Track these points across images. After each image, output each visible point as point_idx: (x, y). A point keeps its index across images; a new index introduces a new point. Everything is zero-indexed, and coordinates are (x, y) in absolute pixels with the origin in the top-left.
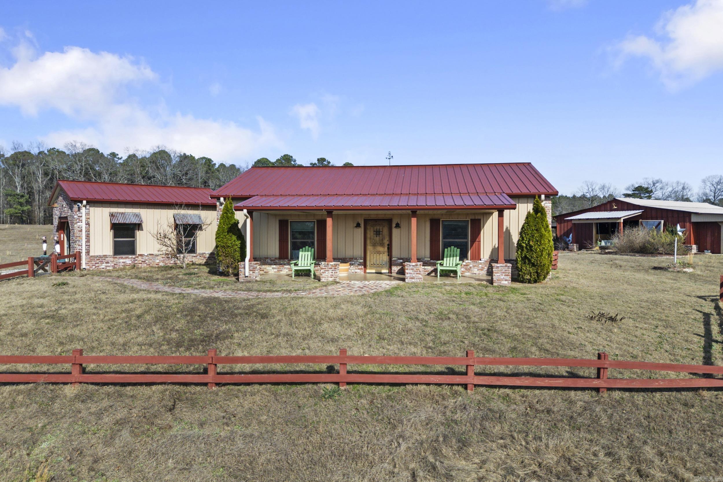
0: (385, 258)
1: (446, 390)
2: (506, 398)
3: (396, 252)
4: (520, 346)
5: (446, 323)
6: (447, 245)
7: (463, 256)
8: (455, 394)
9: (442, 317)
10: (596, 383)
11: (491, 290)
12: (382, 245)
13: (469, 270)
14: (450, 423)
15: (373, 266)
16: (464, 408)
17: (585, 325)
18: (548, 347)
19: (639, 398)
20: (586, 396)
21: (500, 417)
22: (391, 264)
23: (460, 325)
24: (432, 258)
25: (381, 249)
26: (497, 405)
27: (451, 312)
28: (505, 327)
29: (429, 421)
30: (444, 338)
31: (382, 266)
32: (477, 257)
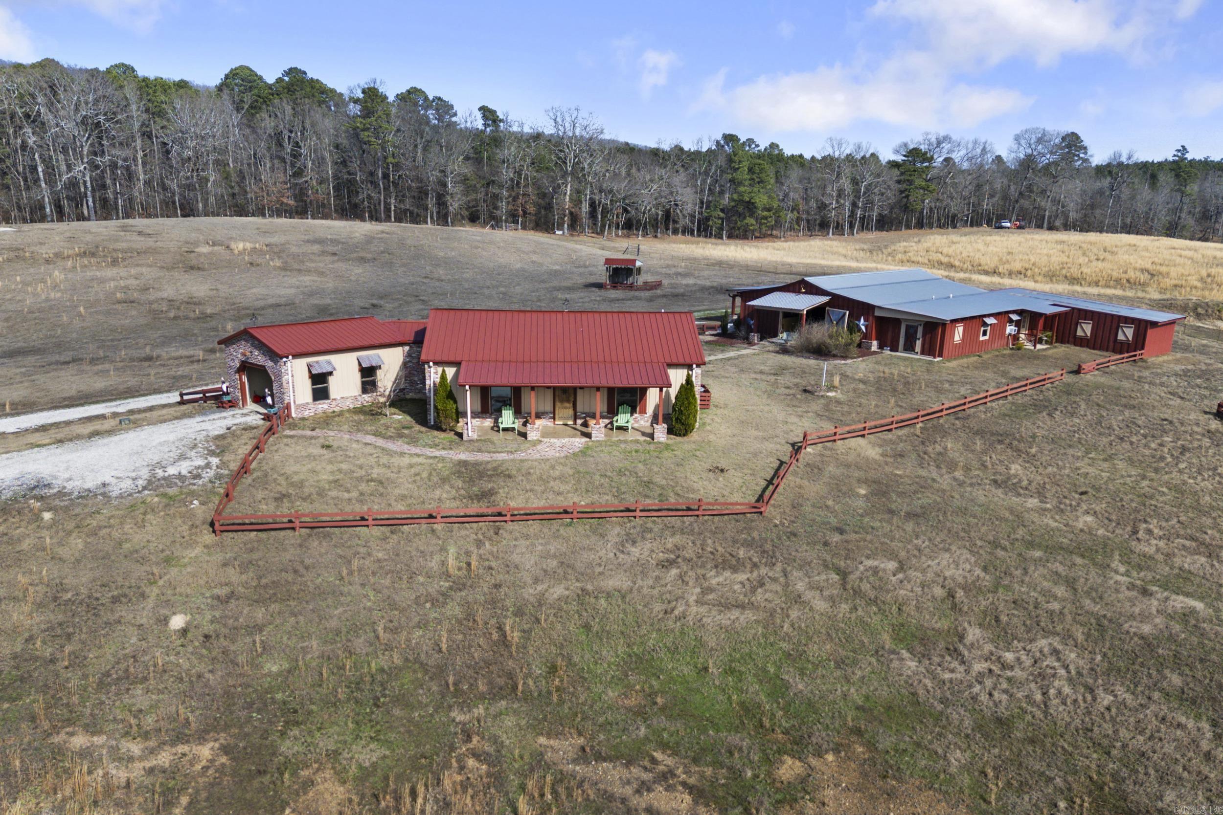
0: (571, 412)
1: (626, 520)
2: (654, 522)
3: (579, 408)
4: (665, 493)
5: (623, 479)
6: (620, 404)
7: (633, 412)
8: (630, 521)
9: (621, 473)
10: (697, 513)
11: (652, 447)
12: (568, 401)
13: (637, 422)
14: (628, 534)
15: (561, 418)
16: (634, 527)
17: (704, 475)
18: (680, 492)
19: (716, 518)
20: (692, 519)
21: (651, 530)
22: (575, 418)
23: (633, 479)
24: (608, 412)
25: (567, 405)
26: (650, 525)
27: (627, 469)
28: (658, 479)
29: (618, 535)
30: (623, 489)
31: (568, 419)
32: (643, 411)
